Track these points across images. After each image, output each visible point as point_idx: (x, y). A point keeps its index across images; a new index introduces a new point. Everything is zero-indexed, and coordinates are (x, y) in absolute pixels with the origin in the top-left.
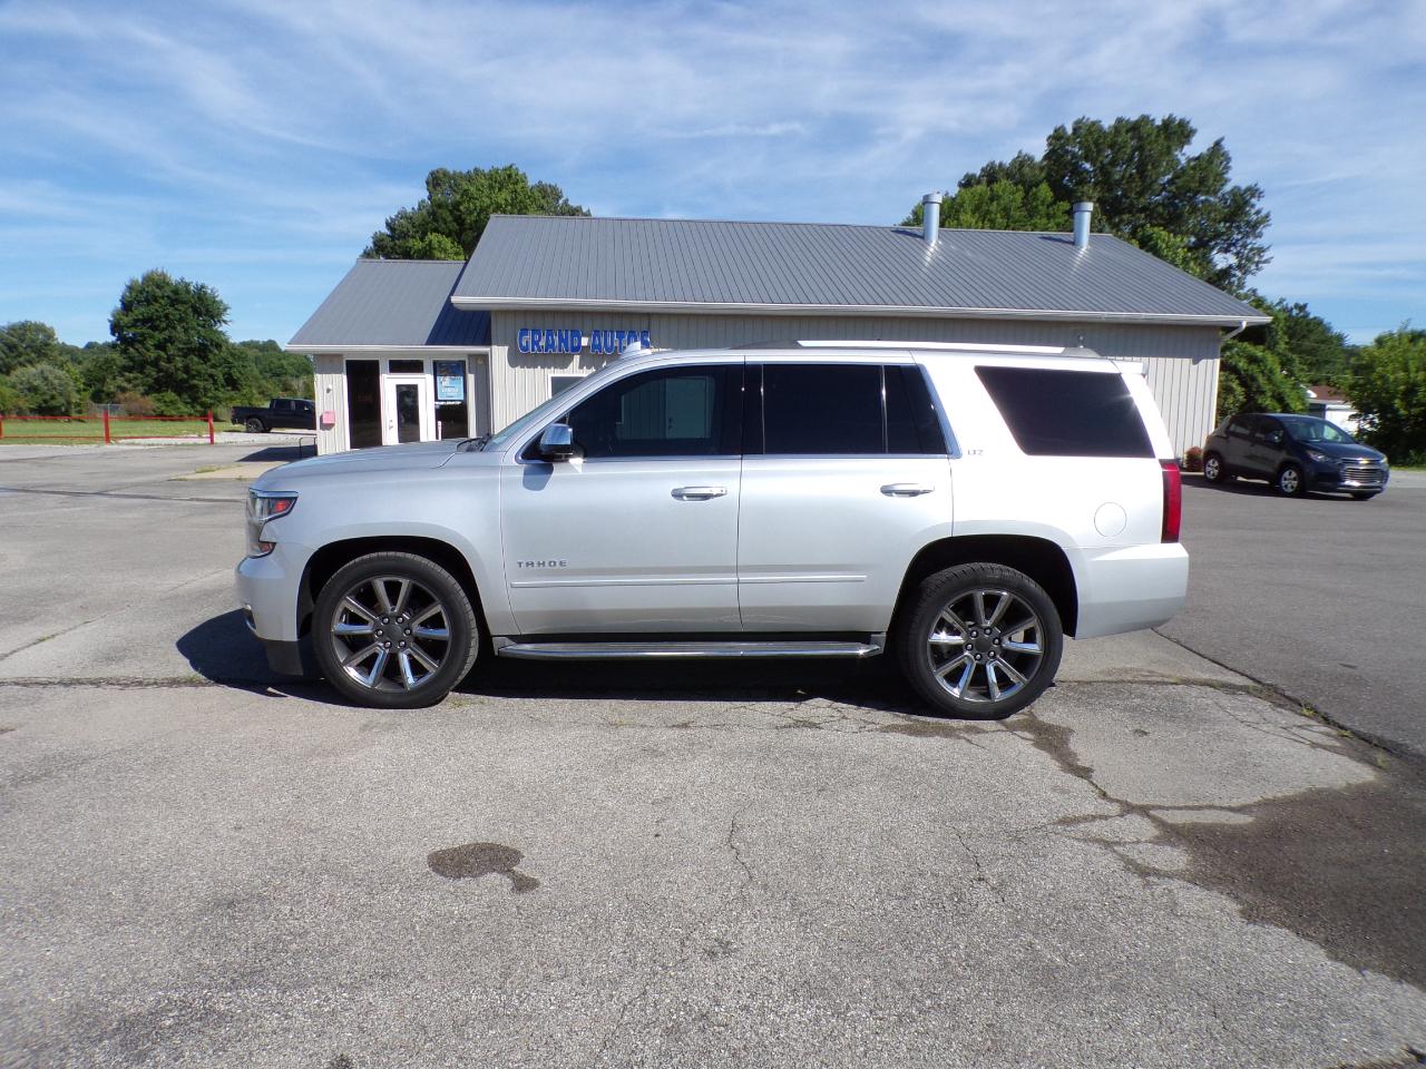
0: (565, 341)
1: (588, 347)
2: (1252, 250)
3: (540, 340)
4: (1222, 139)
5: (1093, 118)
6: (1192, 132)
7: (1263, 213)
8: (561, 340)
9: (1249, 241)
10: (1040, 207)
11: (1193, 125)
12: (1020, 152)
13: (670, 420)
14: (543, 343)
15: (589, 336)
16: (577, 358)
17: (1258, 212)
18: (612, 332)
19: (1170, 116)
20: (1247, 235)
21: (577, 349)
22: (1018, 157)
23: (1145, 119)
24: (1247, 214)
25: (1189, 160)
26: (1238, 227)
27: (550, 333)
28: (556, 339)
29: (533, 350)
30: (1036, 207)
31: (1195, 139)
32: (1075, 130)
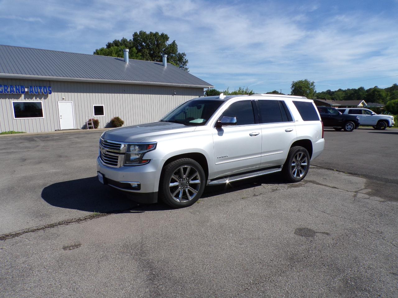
0: (19, 90)
1: (28, 92)
2: (185, 69)
3: (7, 89)
4: (175, 41)
5: (144, 31)
6: (168, 38)
7: (187, 60)
8: (16, 89)
9: (184, 66)
10: (134, 54)
11: (168, 36)
12: (123, 38)
13: (61, 116)
14: (9, 90)
15: (28, 88)
16: (23, 96)
17: (185, 60)
18: (37, 86)
19: (163, 33)
20: (183, 65)
21: (24, 92)
22: (123, 39)
23: (157, 33)
24: (183, 60)
25: (168, 45)
26: (182, 63)
27: (11, 86)
28: (15, 89)
29: (5, 92)
30: (133, 54)
31: (169, 40)
32: (140, 34)
